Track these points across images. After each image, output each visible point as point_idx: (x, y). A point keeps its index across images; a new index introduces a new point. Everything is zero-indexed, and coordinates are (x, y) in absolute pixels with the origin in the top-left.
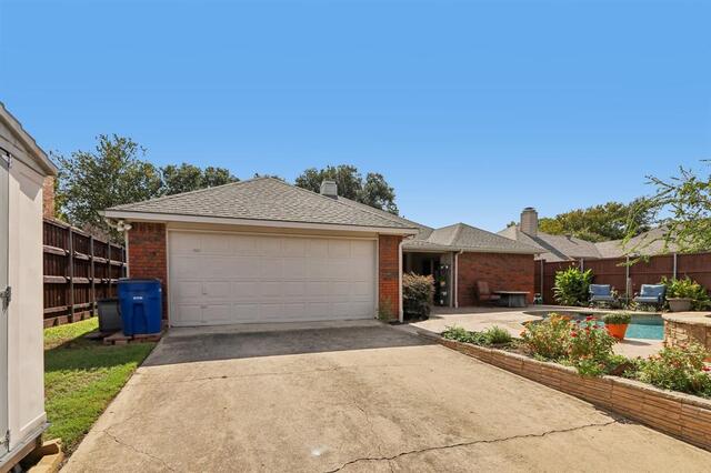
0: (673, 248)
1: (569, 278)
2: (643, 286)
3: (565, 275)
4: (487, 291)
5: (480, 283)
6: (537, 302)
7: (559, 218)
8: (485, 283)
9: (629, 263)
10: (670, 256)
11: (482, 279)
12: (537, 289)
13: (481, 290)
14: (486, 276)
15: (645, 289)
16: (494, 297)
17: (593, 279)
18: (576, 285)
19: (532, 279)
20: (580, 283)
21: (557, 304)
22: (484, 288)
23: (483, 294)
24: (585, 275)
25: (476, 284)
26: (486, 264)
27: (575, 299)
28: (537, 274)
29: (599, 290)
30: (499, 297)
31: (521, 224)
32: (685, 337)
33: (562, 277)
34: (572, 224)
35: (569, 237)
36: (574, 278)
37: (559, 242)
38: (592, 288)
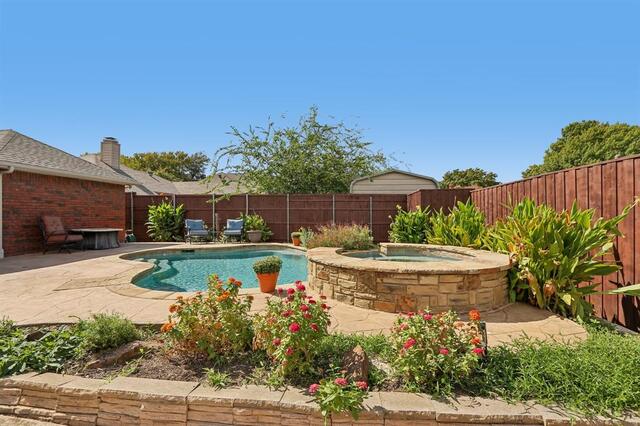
0: (244, 190)
1: (163, 213)
2: (229, 220)
3: (159, 209)
4: (61, 229)
5: (48, 220)
6: (128, 240)
7: (137, 156)
8: (58, 219)
9: (214, 200)
10: (243, 196)
11: (50, 214)
12: (128, 225)
13: (51, 229)
14: (58, 209)
15: (230, 223)
16: (72, 238)
17: (185, 214)
18: (169, 220)
19: (123, 213)
20: (173, 218)
21: (151, 240)
22: (54, 225)
23: (52, 234)
24: (178, 210)
25: (42, 221)
26: (59, 193)
27: (169, 234)
28: (128, 208)
29: (194, 225)
30: (80, 237)
31: (101, 154)
32: (352, 283)
33: (154, 212)
34: (151, 163)
35: (151, 174)
36: (167, 212)
37: (142, 177)
38: (188, 223)
